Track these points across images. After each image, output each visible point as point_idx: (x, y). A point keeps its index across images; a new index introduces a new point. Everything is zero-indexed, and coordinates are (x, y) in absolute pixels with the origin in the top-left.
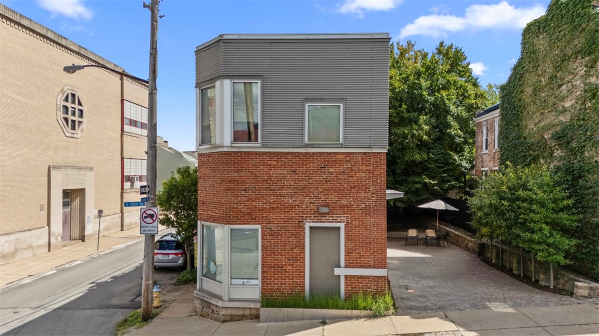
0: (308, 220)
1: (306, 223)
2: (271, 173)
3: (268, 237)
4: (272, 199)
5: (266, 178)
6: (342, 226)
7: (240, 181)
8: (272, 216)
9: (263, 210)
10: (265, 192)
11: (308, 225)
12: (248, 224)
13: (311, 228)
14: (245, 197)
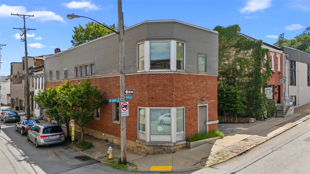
0: (199, 104)
1: (198, 105)
2: (188, 83)
3: (187, 112)
4: (189, 95)
5: (186, 86)
6: (207, 105)
7: (179, 87)
8: (189, 102)
9: (185, 100)
10: (186, 92)
11: (199, 105)
12: (181, 106)
13: (200, 107)
14: (180, 94)
